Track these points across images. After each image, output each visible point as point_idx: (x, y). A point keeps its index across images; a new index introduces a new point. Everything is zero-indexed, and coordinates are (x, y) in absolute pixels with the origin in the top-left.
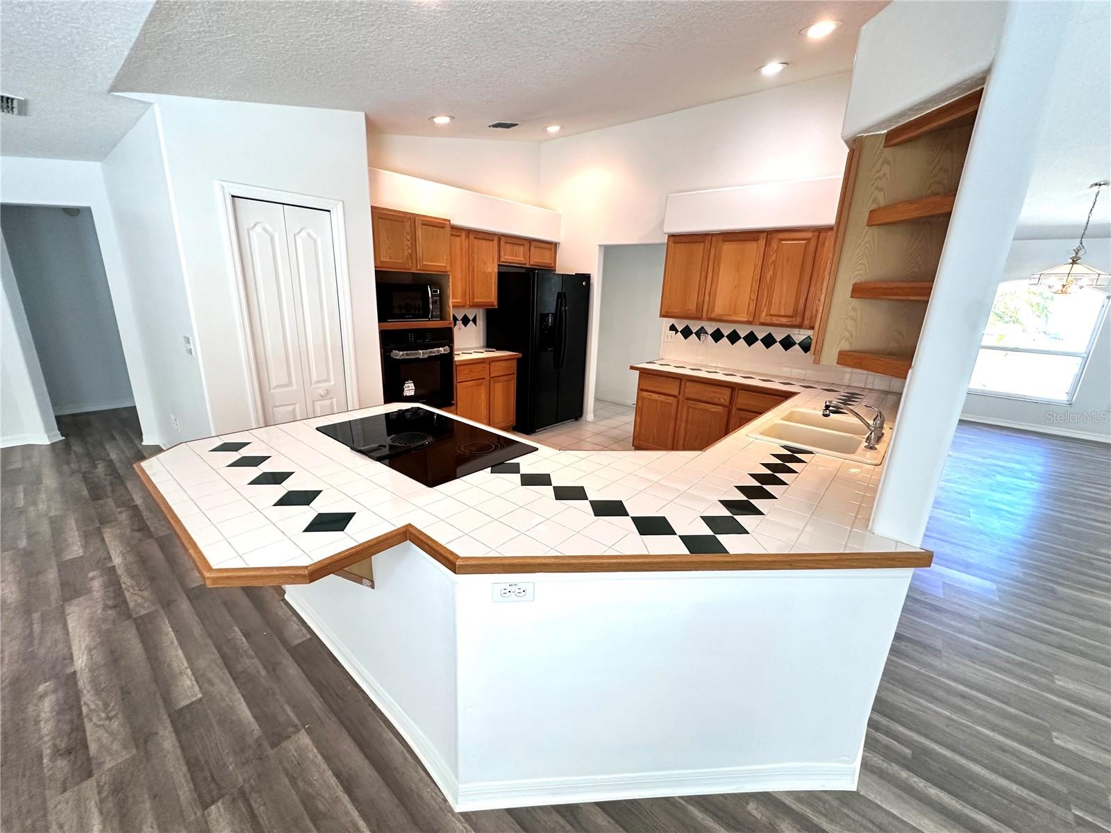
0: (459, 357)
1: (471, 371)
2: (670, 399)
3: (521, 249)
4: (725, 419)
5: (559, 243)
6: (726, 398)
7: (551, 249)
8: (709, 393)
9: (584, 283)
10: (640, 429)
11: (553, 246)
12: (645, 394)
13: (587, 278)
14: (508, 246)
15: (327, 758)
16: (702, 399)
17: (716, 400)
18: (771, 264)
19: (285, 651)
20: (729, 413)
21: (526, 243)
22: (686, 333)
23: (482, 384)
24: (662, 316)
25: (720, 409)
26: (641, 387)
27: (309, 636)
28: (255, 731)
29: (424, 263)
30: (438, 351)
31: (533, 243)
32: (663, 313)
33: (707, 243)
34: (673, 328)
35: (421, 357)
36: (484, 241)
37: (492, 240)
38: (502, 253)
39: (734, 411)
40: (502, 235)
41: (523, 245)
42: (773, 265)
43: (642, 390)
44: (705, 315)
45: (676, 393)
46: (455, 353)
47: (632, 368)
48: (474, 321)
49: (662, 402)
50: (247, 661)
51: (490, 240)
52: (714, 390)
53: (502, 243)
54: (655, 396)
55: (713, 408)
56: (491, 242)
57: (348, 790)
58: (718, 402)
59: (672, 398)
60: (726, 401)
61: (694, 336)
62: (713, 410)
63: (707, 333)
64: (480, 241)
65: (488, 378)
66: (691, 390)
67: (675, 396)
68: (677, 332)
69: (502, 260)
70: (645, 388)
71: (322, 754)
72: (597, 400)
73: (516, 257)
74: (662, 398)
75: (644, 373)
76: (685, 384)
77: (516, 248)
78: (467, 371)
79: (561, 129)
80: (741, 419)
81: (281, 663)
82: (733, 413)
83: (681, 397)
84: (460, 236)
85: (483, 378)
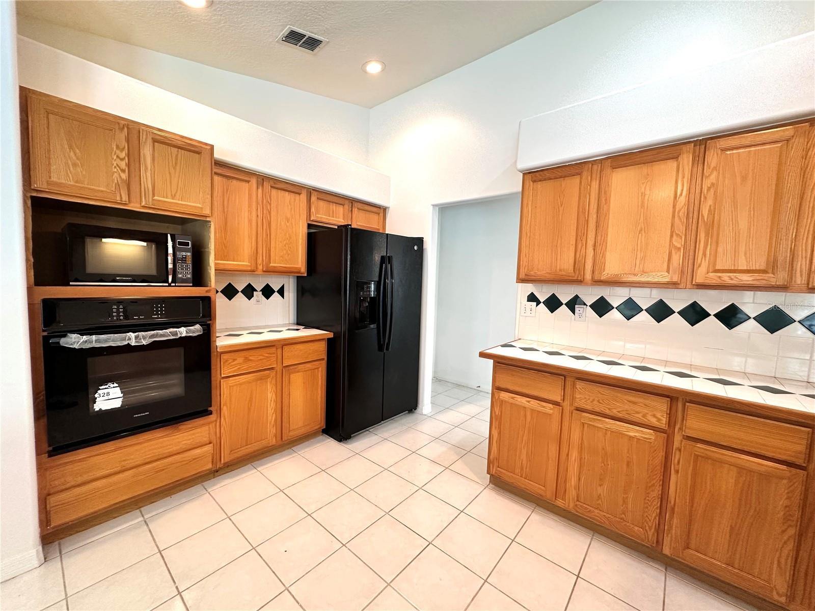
0: (221, 342)
1: (247, 360)
2: (548, 408)
3: (340, 209)
4: (661, 454)
5: (389, 208)
6: (659, 415)
7: (379, 214)
9: (416, 248)
10: (499, 450)
11: (382, 211)
12: (504, 396)
13: (420, 241)
14: (321, 203)
16: (607, 412)
17: (638, 417)
18: (709, 189)
20: (669, 442)
21: (347, 202)
22: (553, 304)
23: (268, 376)
24: (520, 280)
25: (648, 434)
26: (497, 384)
29: (156, 198)
30: (175, 334)
31: (356, 204)
32: (522, 276)
33: (585, 174)
34: (532, 298)
35: (133, 344)
36: (287, 193)
37: (299, 194)
38: (313, 210)
39: (677, 438)
40: (313, 190)
41: (343, 205)
42: (712, 191)
43: (500, 389)
44: (588, 276)
45: (558, 399)
46: (218, 335)
47: (483, 355)
48: (281, 292)
49: (532, 410)
51: (296, 193)
53: (313, 198)
54: (523, 401)
55: (634, 432)
56: (297, 195)
58: (644, 421)
59: (551, 405)
60: (659, 420)
61: (564, 308)
62: (632, 434)
63: (585, 304)
64: (281, 193)
65: (279, 368)
66: (585, 395)
67: (556, 404)
68: (538, 302)
69: (312, 218)
70: (503, 386)
72: (437, 380)
73: (335, 218)
74: (534, 404)
75: (502, 364)
76: (574, 385)
77: (333, 207)
78: (240, 360)
79: (383, 70)
80: (697, 456)
82: (676, 444)
83: (566, 404)
84: (248, 182)
85: (272, 368)
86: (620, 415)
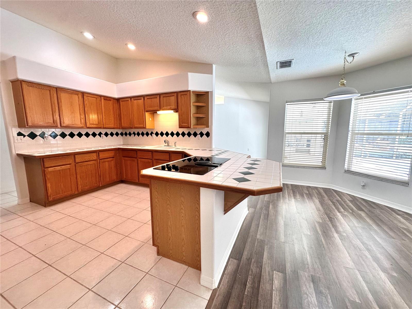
8: (87, 157)
15: (257, 230)
19: (241, 261)
27: (231, 259)
28: (266, 247)
50: (254, 270)
52: (89, 155)
57: (259, 224)
71: (258, 232)
81: (246, 258)
86: (88, 160)
